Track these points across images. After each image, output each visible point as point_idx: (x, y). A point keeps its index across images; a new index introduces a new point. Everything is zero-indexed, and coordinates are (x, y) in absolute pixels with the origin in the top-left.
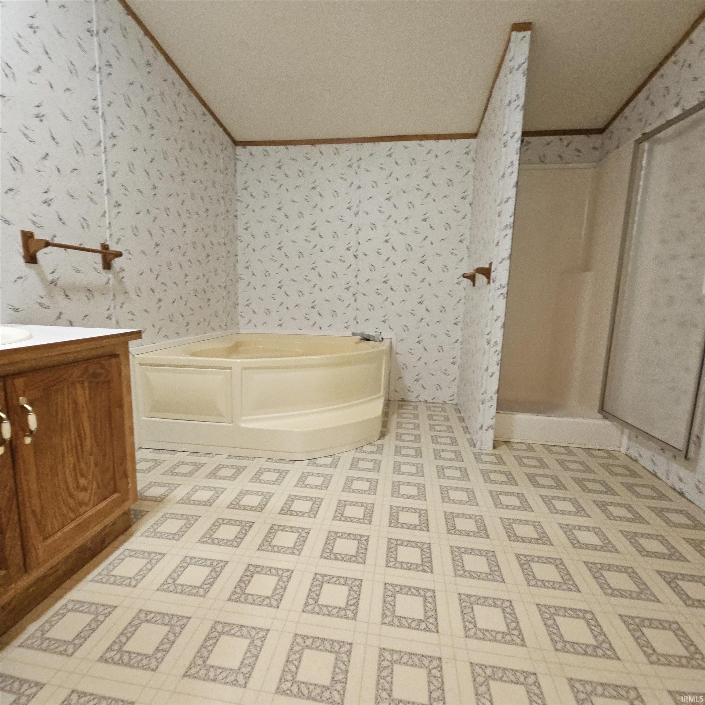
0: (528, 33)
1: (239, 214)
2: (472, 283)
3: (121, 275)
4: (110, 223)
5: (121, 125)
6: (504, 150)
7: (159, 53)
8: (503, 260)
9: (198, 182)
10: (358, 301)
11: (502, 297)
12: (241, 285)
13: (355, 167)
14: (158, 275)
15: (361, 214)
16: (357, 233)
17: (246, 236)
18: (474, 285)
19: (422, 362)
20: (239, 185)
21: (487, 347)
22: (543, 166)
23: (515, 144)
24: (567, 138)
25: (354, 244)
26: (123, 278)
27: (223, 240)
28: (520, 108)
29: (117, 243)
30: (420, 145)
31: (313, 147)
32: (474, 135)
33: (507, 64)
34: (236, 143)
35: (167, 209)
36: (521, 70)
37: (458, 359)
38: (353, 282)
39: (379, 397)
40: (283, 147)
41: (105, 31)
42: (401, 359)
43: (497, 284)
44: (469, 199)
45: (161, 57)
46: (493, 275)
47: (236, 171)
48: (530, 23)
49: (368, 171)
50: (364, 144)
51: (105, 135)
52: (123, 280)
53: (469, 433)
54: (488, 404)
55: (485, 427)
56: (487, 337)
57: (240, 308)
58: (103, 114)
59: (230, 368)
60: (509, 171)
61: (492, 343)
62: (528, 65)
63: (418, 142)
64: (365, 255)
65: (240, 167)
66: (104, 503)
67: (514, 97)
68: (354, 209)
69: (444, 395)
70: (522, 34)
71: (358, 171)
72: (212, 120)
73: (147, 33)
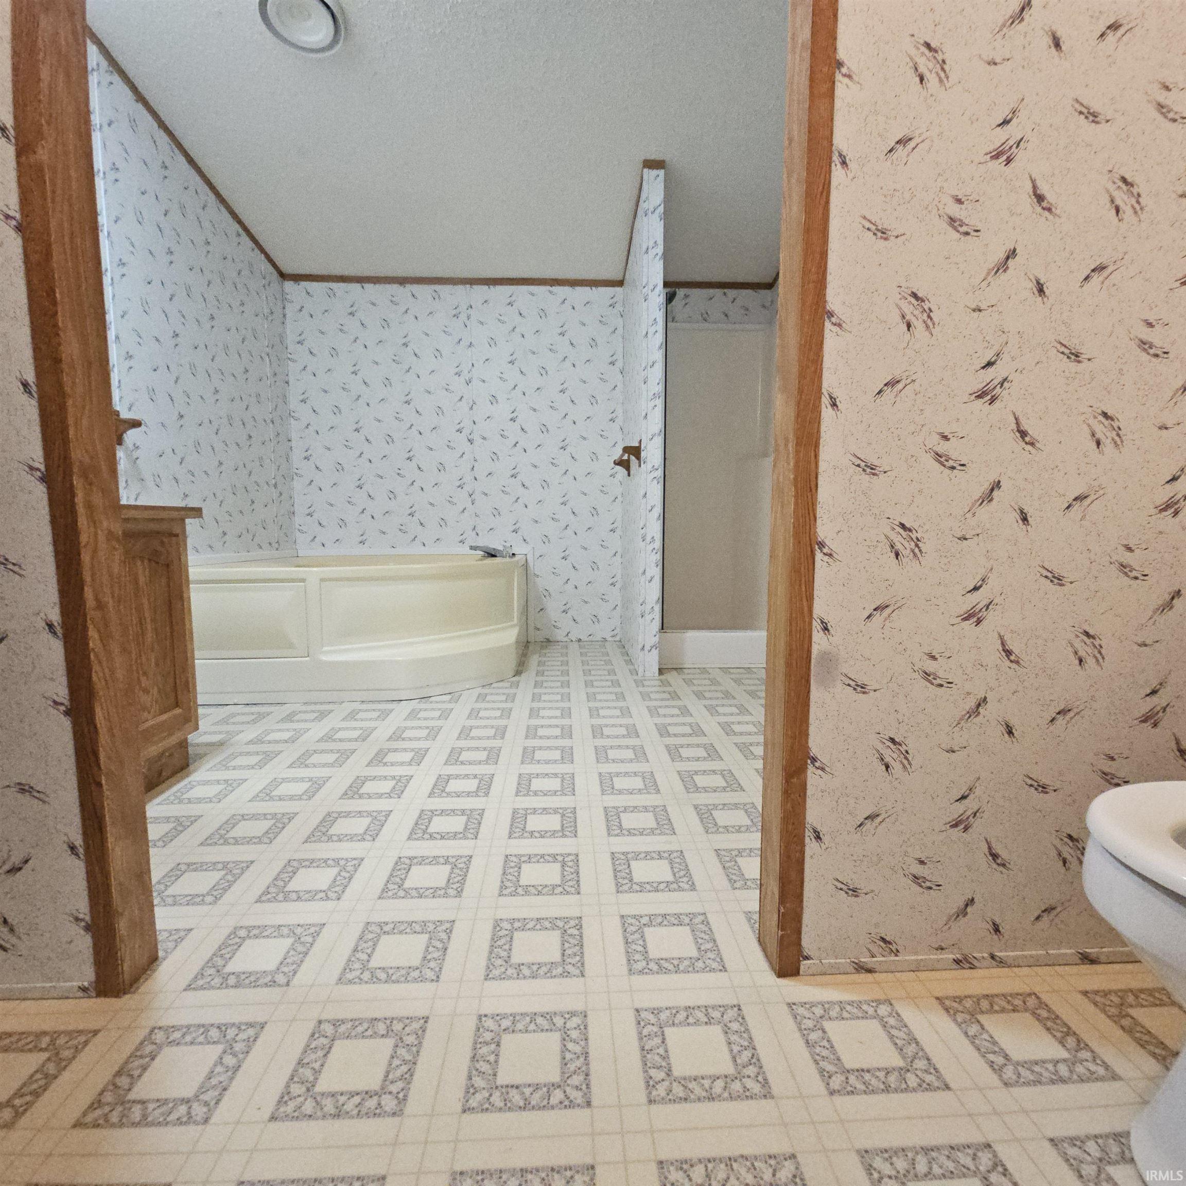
0: (661, 172)
1: (291, 379)
2: (626, 472)
3: (135, 455)
4: (119, 382)
5: (131, 249)
6: (645, 304)
7: (177, 151)
8: (653, 436)
9: (233, 330)
10: (476, 502)
11: (655, 481)
12: (298, 484)
13: (463, 317)
14: (182, 459)
15: (475, 382)
16: (471, 408)
17: (304, 413)
18: (629, 475)
19: (570, 586)
20: (291, 338)
21: (642, 544)
22: (706, 325)
23: (658, 297)
24: (732, 293)
25: (467, 423)
26: (137, 458)
27: (271, 416)
28: (658, 257)
29: (130, 409)
30: (550, 292)
31: (402, 288)
32: (620, 283)
33: (643, 206)
34: (283, 276)
35: (192, 366)
36: (657, 211)
37: (618, 577)
38: (468, 478)
39: (512, 626)
40: (358, 286)
41: (109, 125)
42: (541, 583)
43: (649, 466)
44: (619, 364)
45: (182, 159)
46: (643, 454)
47: (284, 316)
48: (664, 161)
49: (482, 323)
50: (474, 287)
51: (111, 262)
52: (138, 462)
53: (632, 664)
54: (648, 617)
55: (647, 648)
56: (642, 531)
57: (298, 520)
58: (109, 233)
59: (303, 580)
60: (651, 330)
61: (648, 539)
62: (665, 208)
63: (548, 288)
64: (484, 438)
65: (290, 310)
66: (165, 717)
67: (651, 244)
68: (465, 376)
69: (603, 630)
70: (654, 172)
71: (468, 323)
72: (250, 244)
73: (162, 125)
